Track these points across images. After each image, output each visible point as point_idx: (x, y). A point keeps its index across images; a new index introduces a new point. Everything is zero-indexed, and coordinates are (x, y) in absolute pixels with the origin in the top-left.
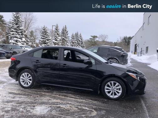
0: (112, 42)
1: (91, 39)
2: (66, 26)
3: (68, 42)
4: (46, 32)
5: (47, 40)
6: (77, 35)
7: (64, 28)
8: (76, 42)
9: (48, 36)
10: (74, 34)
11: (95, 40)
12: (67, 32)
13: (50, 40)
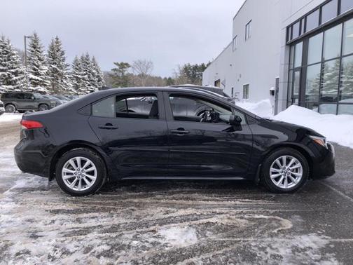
0: (160, 78)
1: (115, 70)
2: (57, 39)
3: (66, 79)
4: (7, 53)
5: (13, 73)
6: (85, 60)
7: (55, 44)
8: (86, 76)
9: (16, 63)
10: (79, 58)
11: (126, 73)
12: (63, 53)
13: (22, 73)
